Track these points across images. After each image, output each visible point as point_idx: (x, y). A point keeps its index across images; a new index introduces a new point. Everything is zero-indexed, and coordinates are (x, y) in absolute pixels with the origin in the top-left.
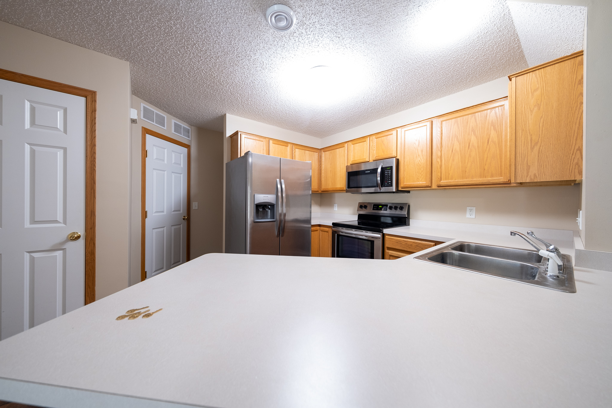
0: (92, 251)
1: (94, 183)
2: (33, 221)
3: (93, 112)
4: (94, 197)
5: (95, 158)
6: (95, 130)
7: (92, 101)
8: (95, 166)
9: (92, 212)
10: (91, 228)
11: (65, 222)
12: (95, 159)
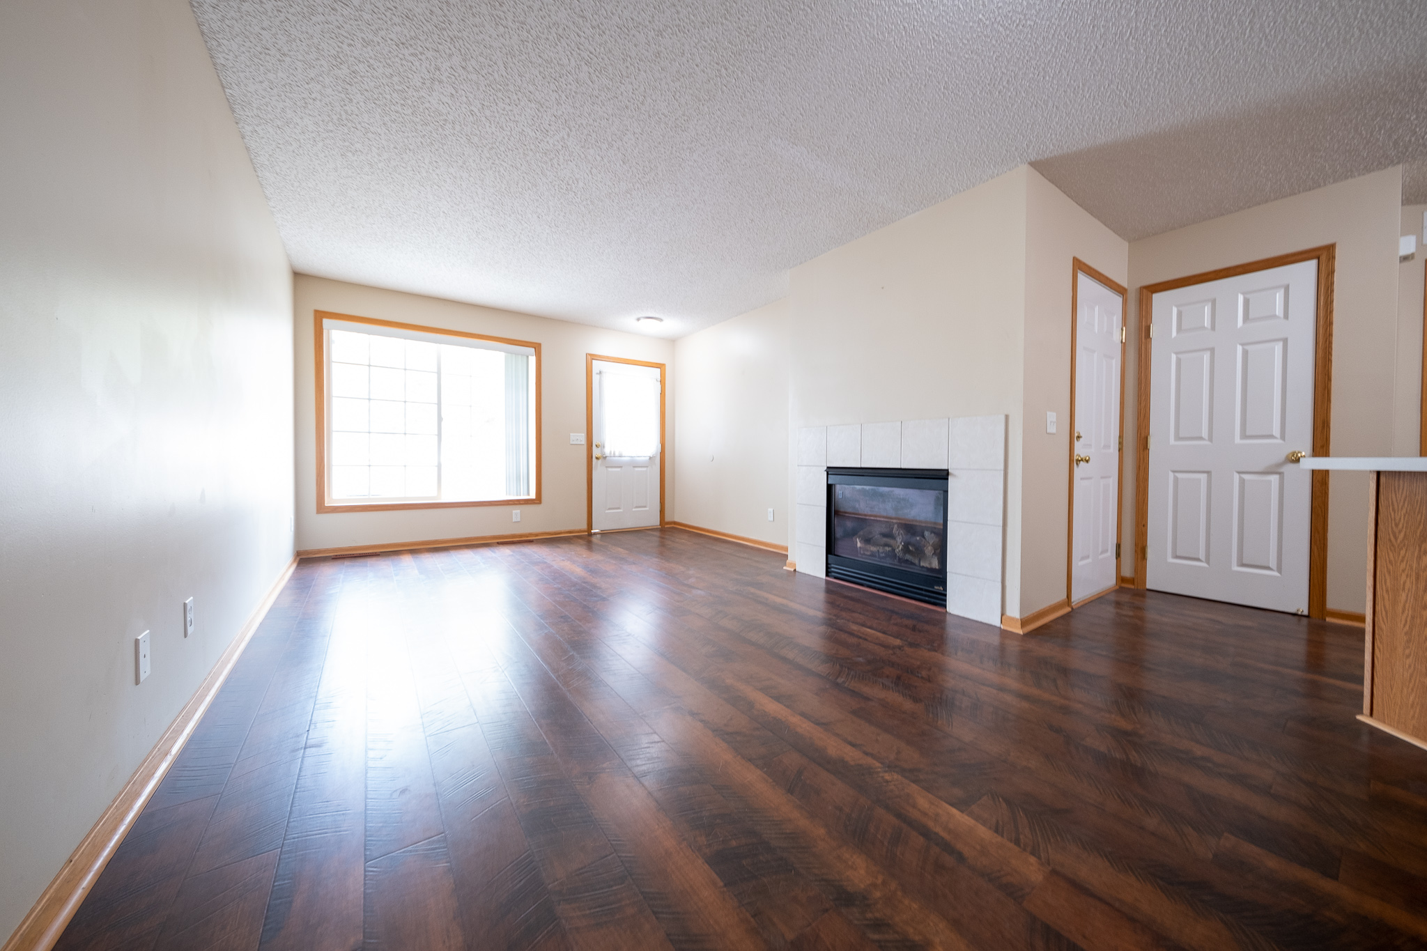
0: (1323, 479)
1: (1329, 379)
2: (1244, 436)
3: (1328, 275)
4: (1329, 400)
5: (1330, 343)
6: (1333, 301)
7: (1329, 259)
8: (1330, 354)
9: (1324, 423)
10: (1322, 447)
11: (1283, 437)
12: (1332, 343)
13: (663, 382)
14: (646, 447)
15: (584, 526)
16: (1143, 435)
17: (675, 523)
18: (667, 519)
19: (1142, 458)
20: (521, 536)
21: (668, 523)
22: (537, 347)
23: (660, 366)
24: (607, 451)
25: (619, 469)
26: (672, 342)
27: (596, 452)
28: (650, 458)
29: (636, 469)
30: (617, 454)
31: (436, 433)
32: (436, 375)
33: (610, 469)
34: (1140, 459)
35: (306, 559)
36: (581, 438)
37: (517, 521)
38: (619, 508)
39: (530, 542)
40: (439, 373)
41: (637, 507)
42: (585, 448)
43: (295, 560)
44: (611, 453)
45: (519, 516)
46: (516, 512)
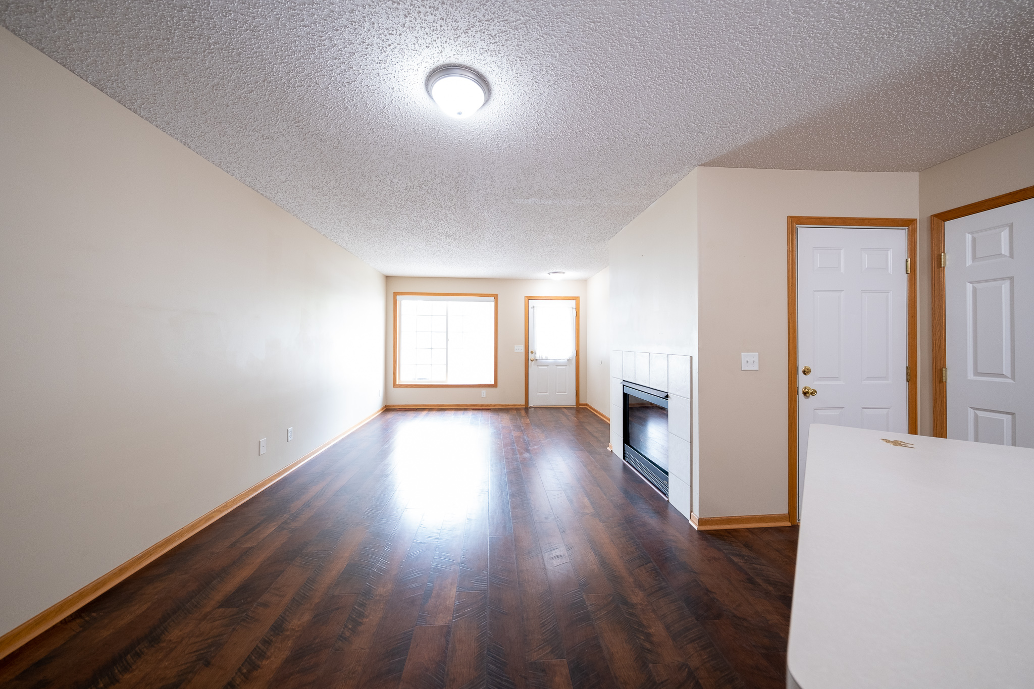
13: (577, 309)
14: (567, 352)
15: (523, 402)
16: (938, 368)
17: (587, 405)
18: (581, 401)
19: (938, 392)
20: (486, 405)
21: (582, 404)
22: (495, 296)
23: (576, 299)
24: (537, 356)
25: (546, 367)
26: (585, 281)
27: (531, 356)
28: (568, 360)
29: (558, 367)
30: (544, 358)
31: (446, 347)
32: (446, 317)
33: (540, 367)
34: (936, 392)
35: (387, 409)
36: (521, 348)
37: (484, 398)
38: (546, 392)
39: (489, 409)
40: (447, 316)
41: (558, 392)
42: (524, 354)
43: (382, 409)
44: (540, 357)
45: (485, 393)
46: (483, 391)
